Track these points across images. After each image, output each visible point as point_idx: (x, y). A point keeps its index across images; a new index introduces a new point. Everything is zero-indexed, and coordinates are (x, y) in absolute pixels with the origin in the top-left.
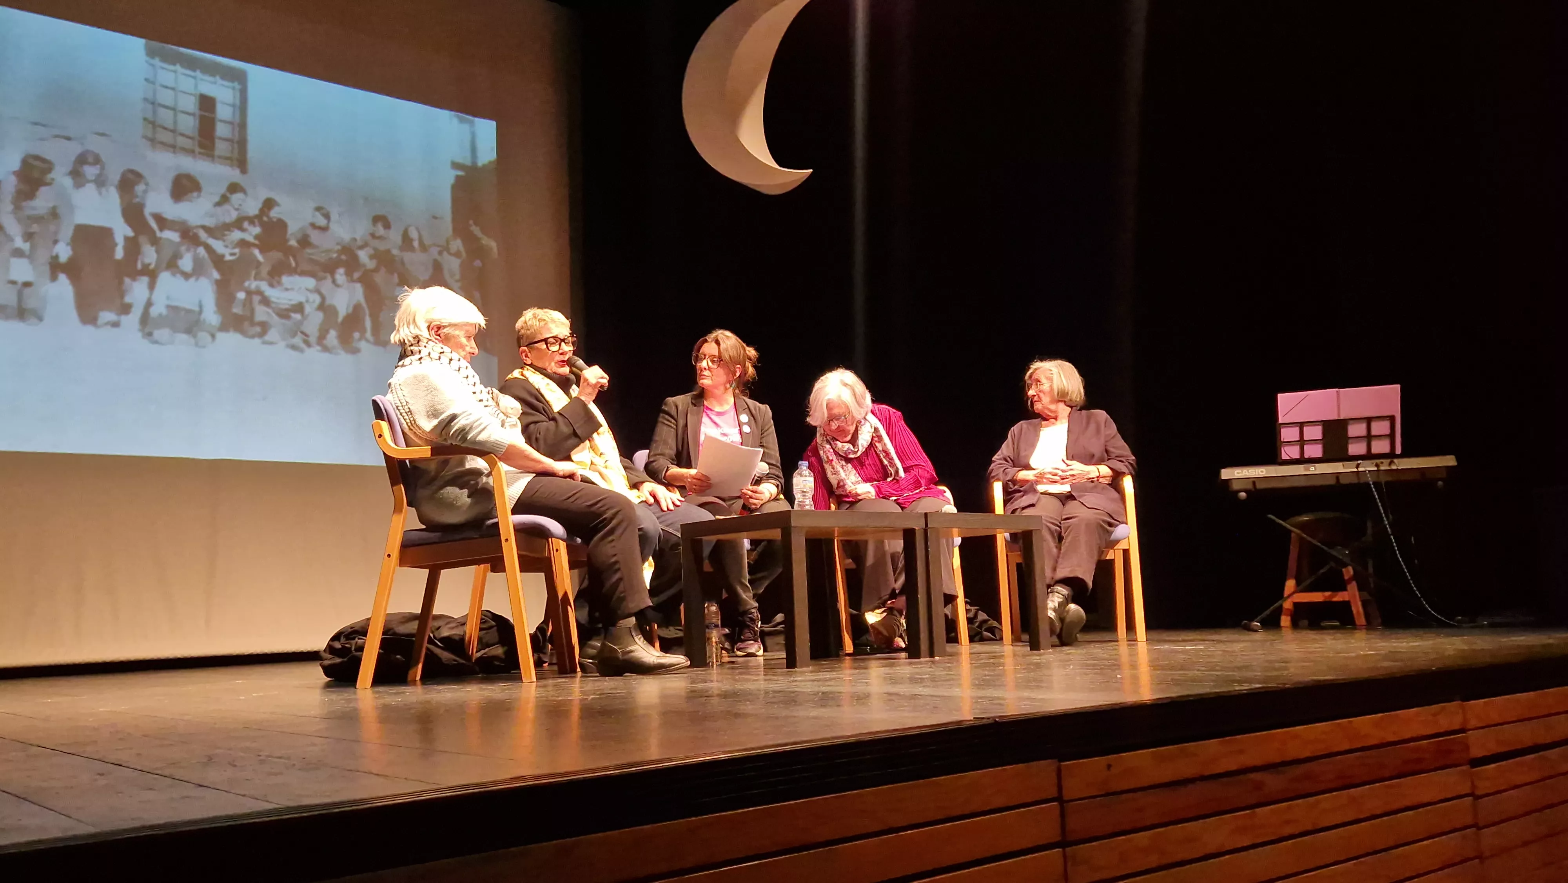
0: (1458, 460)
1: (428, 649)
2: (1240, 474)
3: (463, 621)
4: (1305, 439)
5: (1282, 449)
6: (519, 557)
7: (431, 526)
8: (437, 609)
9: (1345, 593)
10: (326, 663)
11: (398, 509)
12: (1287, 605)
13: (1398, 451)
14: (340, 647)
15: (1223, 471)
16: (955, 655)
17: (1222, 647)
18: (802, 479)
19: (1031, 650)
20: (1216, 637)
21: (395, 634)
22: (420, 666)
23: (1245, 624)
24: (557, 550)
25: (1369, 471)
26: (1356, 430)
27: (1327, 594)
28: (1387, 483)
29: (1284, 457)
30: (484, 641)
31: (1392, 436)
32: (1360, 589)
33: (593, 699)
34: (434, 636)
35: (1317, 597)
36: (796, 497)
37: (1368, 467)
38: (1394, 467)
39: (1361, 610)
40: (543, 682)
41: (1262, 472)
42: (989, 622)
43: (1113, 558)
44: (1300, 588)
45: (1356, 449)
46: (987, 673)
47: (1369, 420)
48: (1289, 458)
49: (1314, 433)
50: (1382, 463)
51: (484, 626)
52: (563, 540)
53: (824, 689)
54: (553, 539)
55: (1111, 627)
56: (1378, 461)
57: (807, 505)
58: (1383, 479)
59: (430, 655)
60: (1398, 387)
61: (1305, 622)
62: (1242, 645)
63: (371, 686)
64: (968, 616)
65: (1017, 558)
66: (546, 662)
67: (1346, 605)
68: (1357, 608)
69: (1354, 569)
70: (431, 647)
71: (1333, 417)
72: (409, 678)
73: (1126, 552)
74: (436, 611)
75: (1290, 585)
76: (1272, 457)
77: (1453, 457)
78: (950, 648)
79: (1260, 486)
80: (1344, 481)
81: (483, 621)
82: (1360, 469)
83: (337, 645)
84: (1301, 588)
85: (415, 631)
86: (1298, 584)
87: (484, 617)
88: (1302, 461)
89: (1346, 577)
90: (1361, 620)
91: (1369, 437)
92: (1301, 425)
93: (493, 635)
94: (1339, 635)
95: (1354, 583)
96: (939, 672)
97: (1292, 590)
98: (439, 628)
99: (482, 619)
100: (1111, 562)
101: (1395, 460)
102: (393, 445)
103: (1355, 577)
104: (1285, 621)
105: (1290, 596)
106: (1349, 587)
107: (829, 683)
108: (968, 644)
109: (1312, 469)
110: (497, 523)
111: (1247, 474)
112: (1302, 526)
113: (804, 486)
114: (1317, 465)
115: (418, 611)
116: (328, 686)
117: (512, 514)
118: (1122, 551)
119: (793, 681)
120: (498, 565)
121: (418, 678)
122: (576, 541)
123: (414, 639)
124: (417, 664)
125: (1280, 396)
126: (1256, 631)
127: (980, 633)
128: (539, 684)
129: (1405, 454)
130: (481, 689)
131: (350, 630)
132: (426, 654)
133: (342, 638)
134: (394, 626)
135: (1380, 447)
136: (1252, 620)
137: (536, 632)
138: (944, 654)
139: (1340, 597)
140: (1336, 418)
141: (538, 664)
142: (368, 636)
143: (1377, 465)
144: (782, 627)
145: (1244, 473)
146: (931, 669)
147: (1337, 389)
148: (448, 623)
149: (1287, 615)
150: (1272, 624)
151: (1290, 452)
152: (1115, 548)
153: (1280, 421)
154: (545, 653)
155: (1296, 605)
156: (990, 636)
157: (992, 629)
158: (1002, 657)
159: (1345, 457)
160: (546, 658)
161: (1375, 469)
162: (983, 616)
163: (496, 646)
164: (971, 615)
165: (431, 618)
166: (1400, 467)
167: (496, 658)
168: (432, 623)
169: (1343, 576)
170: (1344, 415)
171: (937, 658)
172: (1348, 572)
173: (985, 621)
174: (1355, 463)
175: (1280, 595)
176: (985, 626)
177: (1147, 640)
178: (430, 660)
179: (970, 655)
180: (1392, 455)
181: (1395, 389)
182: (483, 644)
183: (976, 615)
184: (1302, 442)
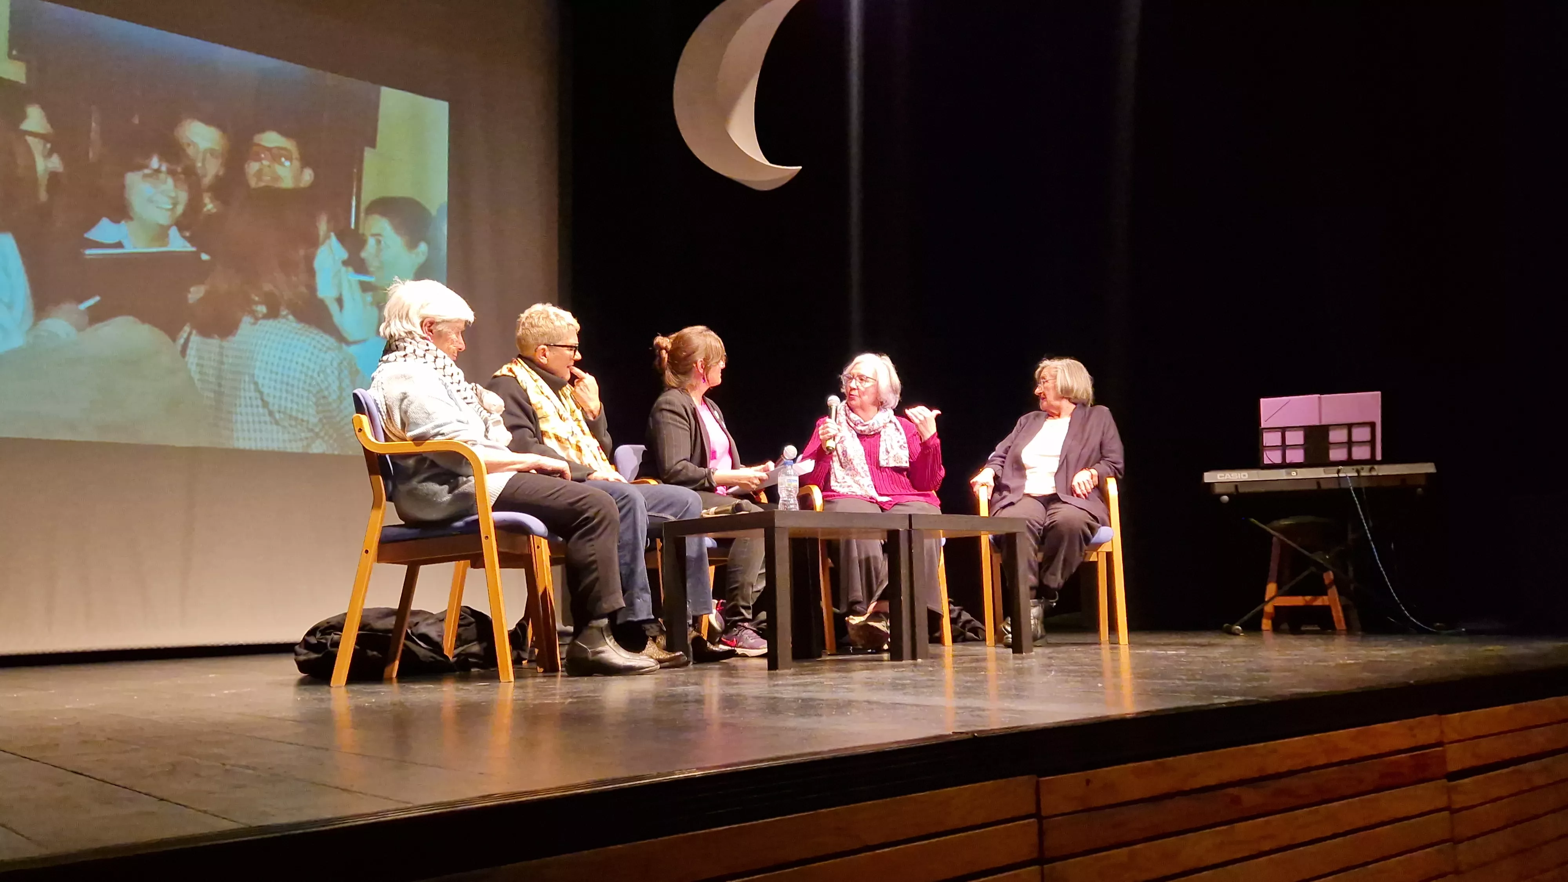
0: (1437, 467)
1: (405, 645)
2: (1223, 478)
3: (441, 617)
4: (1287, 443)
5: (1265, 454)
6: (499, 553)
7: (410, 523)
8: (416, 605)
9: (1325, 598)
10: (302, 658)
11: (377, 505)
12: (1269, 608)
13: (1379, 457)
14: (316, 642)
15: (1206, 474)
16: (938, 657)
17: (1203, 652)
19: (1013, 653)
20: (1198, 640)
21: (372, 629)
22: (397, 663)
23: (1227, 627)
24: (538, 547)
25: (1349, 477)
26: (1337, 436)
27: (1308, 598)
28: (1366, 488)
29: (1266, 461)
30: (463, 637)
31: (1372, 442)
32: (1341, 593)
33: (570, 702)
34: (412, 631)
35: (1298, 601)
37: (1348, 472)
38: (1374, 473)
39: (1341, 614)
40: (522, 682)
41: (1244, 476)
42: (973, 623)
43: (1096, 560)
44: (1280, 592)
45: (1336, 454)
46: (968, 678)
47: (1350, 426)
48: (1271, 463)
49: (1296, 438)
50: (1363, 469)
51: (462, 623)
52: (544, 538)
53: (804, 695)
54: (535, 536)
55: (1094, 628)
56: (1359, 467)
58: (1364, 484)
59: (407, 651)
60: (1378, 393)
61: (1285, 626)
62: (1223, 650)
63: (346, 684)
64: (951, 616)
66: (525, 659)
67: (1327, 610)
68: (1338, 614)
69: (1334, 574)
70: (409, 643)
71: (1315, 422)
72: (386, 675)
73: (1109, 556)
74: (414, 606)
75: (1271, 589)
76: (1254, 461)
77: (1432, 464)
78: (933, 648)
79: (1241, 490)
80: (1324, 486)
81: (462, 618)
82: (1341, 475)
83: (313, 640)
84: (1282, 591)
85: (392, 627)
86: (1279, 587)
87: (462, 613)
88: (1284, 465)
89: (1327, 582)
90: (1341, 624)
91: (1350, 444)
92: (1283, 430)
93: (472, 631)
94: (1319, 641)
95: (1334, 588)
96: (922, 674)
97: (1273, 594)
98: (417, 623)
99: (461, 615)
100: (1095, 564)
101: (1376, 467)
102: (373, 440)
103: (1336, 582)
104: (1266, 624)
105: (1271, 599)
106: (1329, 591)
107: (811, 687)
108: (951, 644)
109: (1294, 474)
111: (1230, 477)
112: (1284, 531)
114: (1298, 470)
115: (396, 606)
116: (302, 682)
117: (493, 511)
118: (1105, 553)
119: (775, 684)
120: (478, 561)
121: (395, 675)
123: (391, 635)
124: (394, 661)
125: (1263, 401)
126: (1238, 635)
127: (963, 634)
128: (518, 684)
129: (1385, 461)
130: (457, 689)
131: (326, 625)
132: (403, 650)
133: (318, 633)
134: (371, 621)
135: (1361, 453)
136: (1233, 623)
137: (516, 628)
138: (926, 656)
139: (1320, 601)
140: (1317, 423)
141: (517, 661)
142: (344, 630)
143: (1358, 471)
145: (1226, 478)
146: (913, 672)
147: (1319, 395)
148: (427, 619)
149: (1268, 618)
150: (1253, 627)
151: (1272, 457)
152: (1098, 550)
153: (1263, 425)
154: (524, 650)
155: (1276, 608)
156: (972, 637)
157: (975, 630)
158: (984, 660)
159: (1326, 463)
160: (526, 655)
161: (1356, 474)
162: (966, 616)
163: (475, 643)
164: (955, 615)
165: (408, 613)
166: (1380, 474)
167: (473, 655)
168: (409, 619)
169: (1323, 580)
170: (1324, 422)
171: (919, 660)
172: (1329, 576)
173: (968, 622)
174: (1336, 468)
175: (1260, 599)
176: (968, 626)
177: (1129, 643)
178: (408, 655)
179: (954, 656)
180: (1372, 461)
181: (1375, 396)
182: (460, 640)
183: (959, 615)
184: (1284, 447)
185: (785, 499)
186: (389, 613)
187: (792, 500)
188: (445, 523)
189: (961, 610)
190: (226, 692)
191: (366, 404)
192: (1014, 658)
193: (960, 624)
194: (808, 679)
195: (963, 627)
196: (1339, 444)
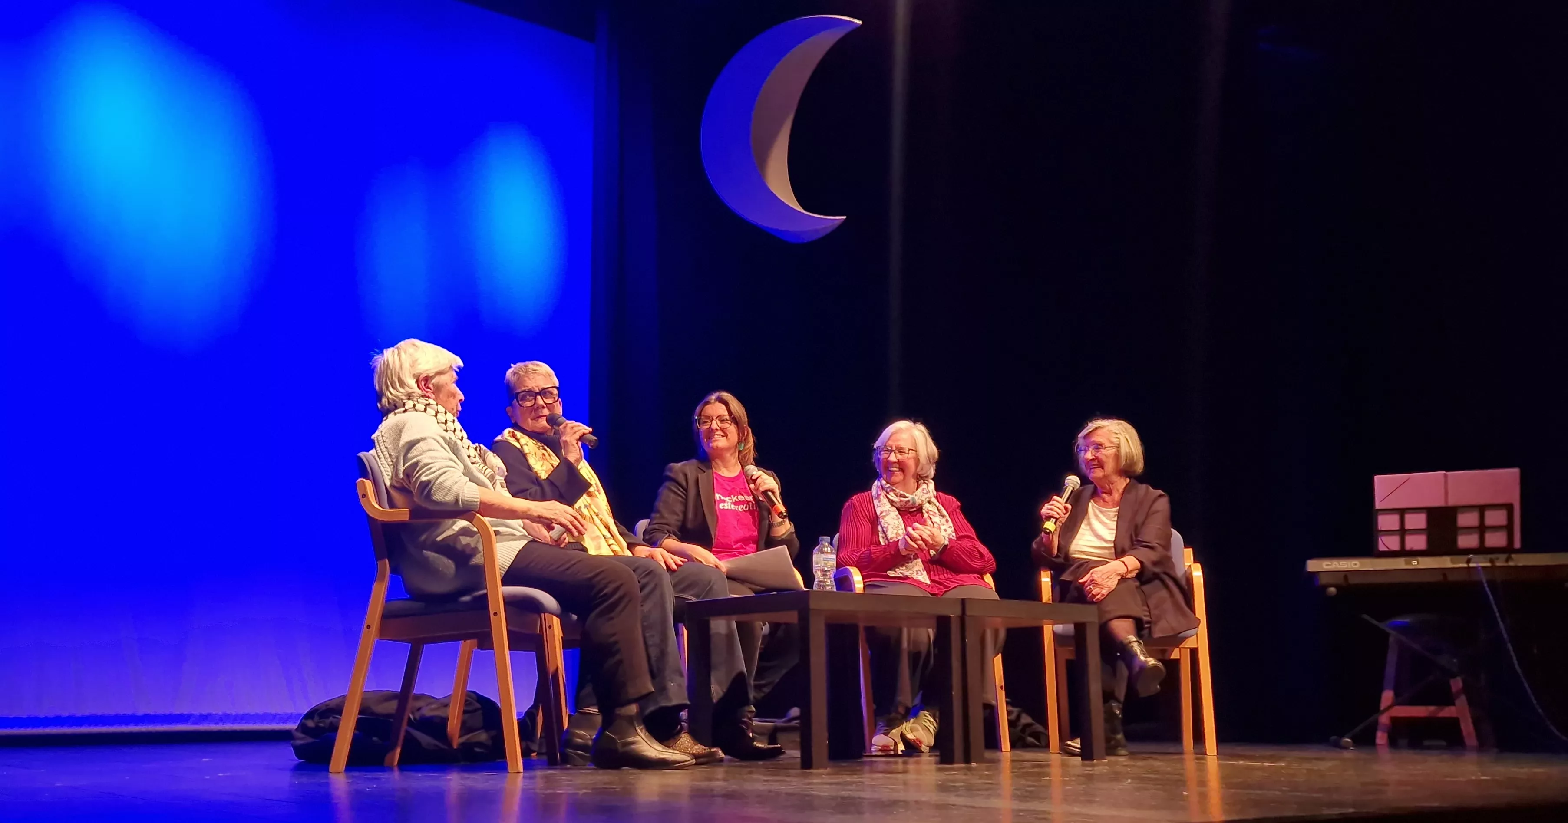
1: (407, 732)
2: (1329, 567)
3: (446, 701)
4: (1406, 528)
5: (1380, 539)
6: (509, 632)
7: (415, 596)
8: (419, 689)
9: (1453, 708)
10: (299, 742)
11: (380, 576)
12: (1384, 719)
13: (1517, 544)
14: (314, 725)
15: (1309, 562)
16: (995, 762)
17: (1307, 766)
18: (824, 556)
19: (1082, 760)
20: (1299, 754)
21: (373, 714)
22: (398, 751)
23: (1334, 739)
24: (550, 627)
25: (1481, 567)
26: (1467, 519)
27: (1432, 708)
28: (1502, 581)
29: (1382, 548)
30: (469, 724)
31: (1509, 528)
32: (1470, 703)
33: (585, 793)
34: (414, 717)
35: (1419, 711)
36: (816, 576)
37: (1480, 562)
38: (1511, 564)
39: (1471, 727)
40: (532, 773)
41: (1356, 564)
42: (1034, 727)
43: (1178, 658)
44: (1399, 700)
45: (1466, 541)
46: (1029, 783)
47: (1482, 509)
48: (1387, 549)
49: (1417, 521)
50: (1498, 559)
51: (470, 708)
52: (557, 616)
53: (843, 793)
54: (546, 614)
55: (1176, 737)
56: (1493, 556)
57: (828, 586)
58: (1500, 576)
59: (409, 738)
60: (1515, 471)
61: (1405, 740)
62: (1330, 764)
63: (345, 770)
64: (1009, 718)
65: (1068, 653)
66: (534, 752)
67: (1454, 722)
68: (1467, 727)
69: (1464, 681)
70: (411, 729)
71: (1439, 502)
72: (387, 762)
73: (1194, 652)
74: (417, 690)
75: (1387, 696)
78: (988, 754)
79: (1353, 580)
80: (1451, 578)
81: (467, 703)
82: (1471, 565)
83: (310, 724)
84: (1401, 700)
85: (393, 712)
86: (1397, 695)
87: (468, 698)
88: (1403, 553)
89: (1454, 690)
90: (1471, 740)
91: (1482, 529)
92: (1402, 512)
93: (478, 718)
94: (1445, 757)
95: (1463, 698)
96: (976, 781)
97: (1389, 703)
98: (421, 708)
99: (466, 701)
100: (1177, 662)
101: (1513, 556)
102: (377, 506)
103: (1466, 690)
104: (1381, 738)
105: (1388, 708)
106: (1457, 702)
107: (850, 787)
108: (1009, 750)
109: (1415, 563)
110: (486, 595)
111: (1337, 566)
112: (1403, 629)
113: (825, 563)
114: (1420, 559)
115: (398, 689)
116: (297, 768)
117: (502, 586)
118: (1189, 649)
119: (809, 784)
120: (485, 642)
121: (396, 763)
122: (570, 617)
123: (392, 720)
124: (393, 748)
125: (1377, 478)
126: (1348, 748)
127: (1023, 739)
128: (527, 774)
129: (1526, 548)
130: (462, 778)
131: (324, 708)
132: (405, 737)
133: (316, 716)
134: (371, 705)
135: (1495, 540)
136: (1342, 736)
138: (982, 760)
139: (1448, 712)
140: (1443, 505)
141: (526, 753)
142: (343, 714)
143: (1491, 561)
144: (797, 723)
145: (1334, 566)
146: (964, 777)
147: (1444, 472)
148: (430, 703)
149: (1383, 731)
150: (1365, 740)
151: (1389, 543)
152: (1181, 646)
153: (1378, 505)
154: (533, 741)
155: (1394, 720)
157: (1036, 735)
158: (1048, 766)
159: (1453, 551)
160: (535, 747)
161: (1489, 565)
162: (1026, 719)
163: (480, 731)
164: (1013, 717)
165: (411, 697)
166: (1520, 564)
167: (480, 744)
168: (412, 704)
169: (1450, 688)
170: (1452, 502)
171: (974, 764)
172: (1457, 684)
173: (1029, 725)
174: (1465, 558)
175: (1374, 708)
176: (1028, 731)
177: (1217, 754)
178: (410, 744)
179: (1012, 761)
180: (1509, 550)
181: (1513, 473)
182: (466, 728)
183: (1018, 717)
184: (1403, 532)
185: (821, 579)
186: (394, 696)
187: (829, 581)
188: (451, 598)
189: (1021, 711)
190: (220, 775)
191: (370, 467)
192: (1083, 765)
194: (848, 779)
195: (1023, 730)
196: (1468, 529)
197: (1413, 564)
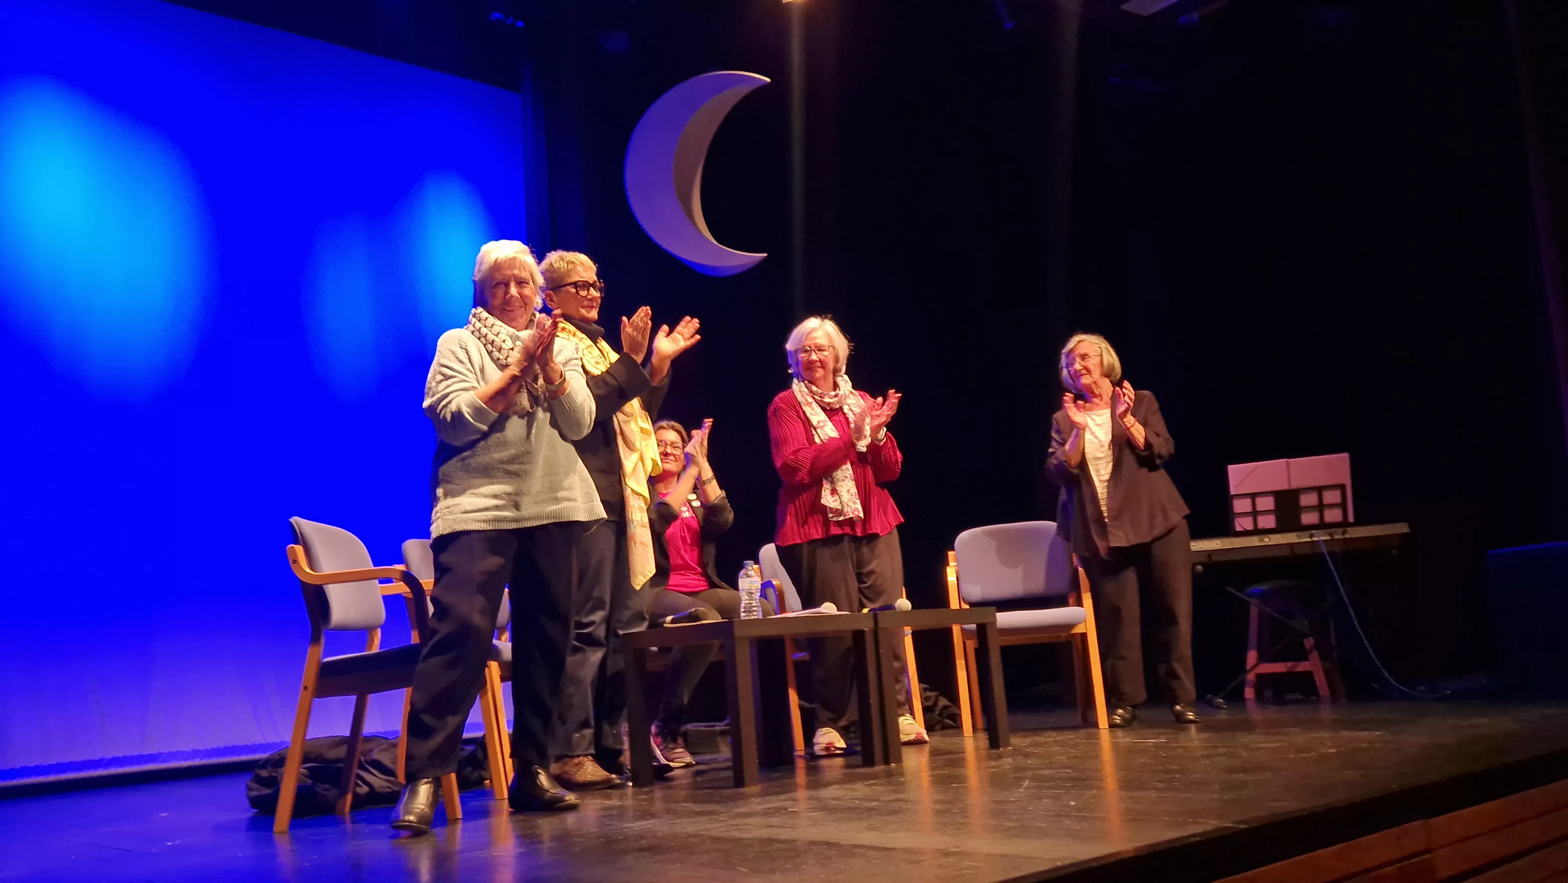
0: (1410, 527)
3: (394, 742)
4: (1258, 509)
5: (1236, 522)
8: (368, 729)
9: (1307, 663)
10: (251, 794)
12: (1251, 677)
13: (1351, 519)
14: (266, 775)
23: (1209, 700)
25: (1323, 541)
26: (1308, 500)
27: (1290, 664)
28: (1341, 552)
31: (1343, 505)
32: (1322, 658)
34: (364, 761)
35: (1280, 667)
37: (1321, 537)
38: (1347, 536)
39: (1323, 679)
41: (1217, 544)
42: (948, 709)
44: (1261, 659)
45: (1309, 518)
47: (1320, 490)
48: (1243, 529)
49: (1266, 503)
50: (1335, 532)
56: (1332, 530)
58: (1338, 548)
60: (1346, 455)
61: (1268, 693)
63: (288, 829)
64: (925, 706)
65: (974, 645)
67: (1309, 675)
68: (1320, 679)
69: (1314, 639)
70: (363, 772)
71: (1285, 487)
73: (1084, 637)
74: (367, 731)
75: (1252, 656)
76: (1227, 531)
77: (1405, 524)
79: (1215, 558)
80: (1298, 551)
82: (1315, 539)
84: (1263, 658)
85: (343, 756)
86: (1260, 655)
88: (1257, 532)
89: (1307, 647)
90: (1323, 689)
91: (1321, 507)
92: (1253, 496)
94: (1302, 708)
95: (1315, 654)
97: (1254, 662)
98: (370, 750)
101: (1349, 529)
103: (1317, 646)
104: (1249, 695)
105: (1253, 667)
106: (1310, 657)
109: (1267, 540)
111: (1202, 546)
112: (1260, 596)
114: (1271, 536)
116: (251, 823)
123: (342, 765)
125: (1231, 468)
126: (1221, 707)
129: (1358, 522)
131: (273, 758)
134: (321, 752)
135: (1333, 516)
136: (1215, 694)
139: (1303, 667)
140: (1287, 488)
142: (286, 768)
143: (1331, 535)
147: (1287, 460)
148: (379, 744)
149: (1250, 687)
150: (1236, 697)
151: (1243, 524)
153: (1232, 493)
155: (1259, 676)
156: (950, 724)
157: (951, 718)
159: (1298, 527)
161: (1328, 538)
162: (942, 702)
165: (361, 738)
166: (1354, 536)
168: (361, 747)
169: (1303, 646)
170: (1295, 485)
172: (1309, 642)
173: (945, 708)
174: (1309, 533)
175: (1241, 669)
176: (945, 717)
180: (1344, 524)
181: (1344, 457)
184: (1255, 513)
186: (343, 741)
189: (937, 696)
193: (937, 712)
195: (940, 715)
196: (1310, 508)
197: (1266, 541)
